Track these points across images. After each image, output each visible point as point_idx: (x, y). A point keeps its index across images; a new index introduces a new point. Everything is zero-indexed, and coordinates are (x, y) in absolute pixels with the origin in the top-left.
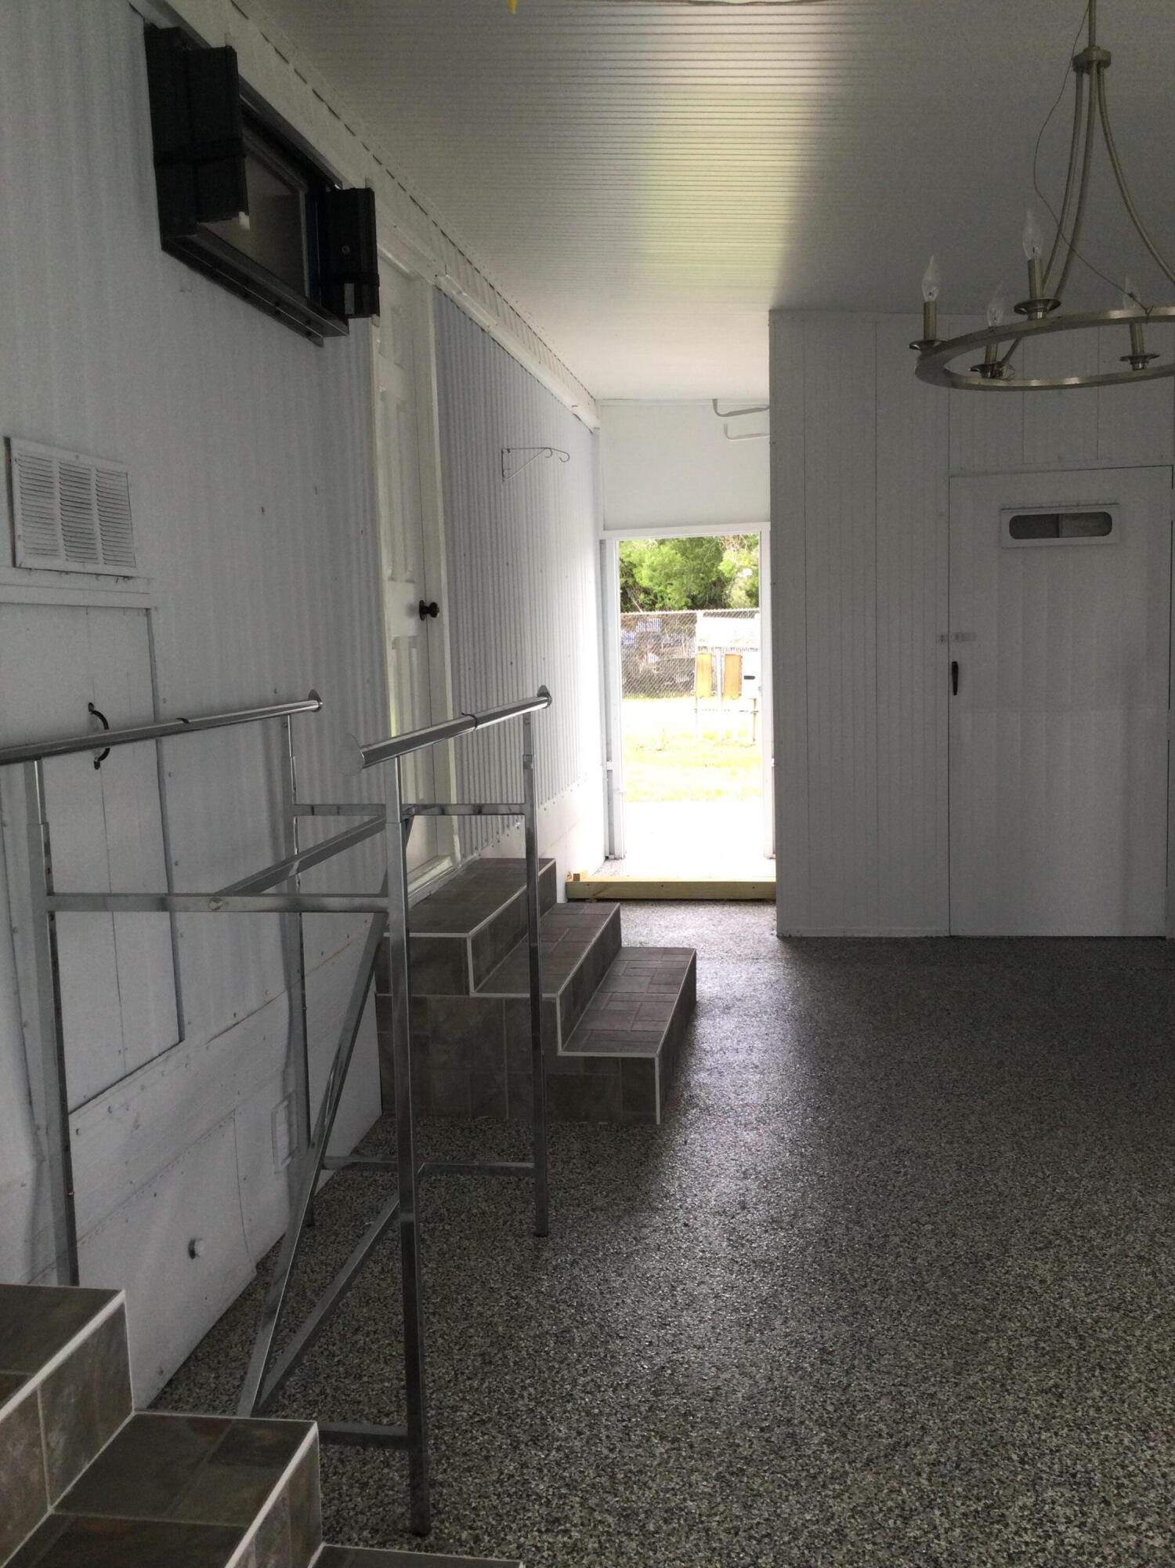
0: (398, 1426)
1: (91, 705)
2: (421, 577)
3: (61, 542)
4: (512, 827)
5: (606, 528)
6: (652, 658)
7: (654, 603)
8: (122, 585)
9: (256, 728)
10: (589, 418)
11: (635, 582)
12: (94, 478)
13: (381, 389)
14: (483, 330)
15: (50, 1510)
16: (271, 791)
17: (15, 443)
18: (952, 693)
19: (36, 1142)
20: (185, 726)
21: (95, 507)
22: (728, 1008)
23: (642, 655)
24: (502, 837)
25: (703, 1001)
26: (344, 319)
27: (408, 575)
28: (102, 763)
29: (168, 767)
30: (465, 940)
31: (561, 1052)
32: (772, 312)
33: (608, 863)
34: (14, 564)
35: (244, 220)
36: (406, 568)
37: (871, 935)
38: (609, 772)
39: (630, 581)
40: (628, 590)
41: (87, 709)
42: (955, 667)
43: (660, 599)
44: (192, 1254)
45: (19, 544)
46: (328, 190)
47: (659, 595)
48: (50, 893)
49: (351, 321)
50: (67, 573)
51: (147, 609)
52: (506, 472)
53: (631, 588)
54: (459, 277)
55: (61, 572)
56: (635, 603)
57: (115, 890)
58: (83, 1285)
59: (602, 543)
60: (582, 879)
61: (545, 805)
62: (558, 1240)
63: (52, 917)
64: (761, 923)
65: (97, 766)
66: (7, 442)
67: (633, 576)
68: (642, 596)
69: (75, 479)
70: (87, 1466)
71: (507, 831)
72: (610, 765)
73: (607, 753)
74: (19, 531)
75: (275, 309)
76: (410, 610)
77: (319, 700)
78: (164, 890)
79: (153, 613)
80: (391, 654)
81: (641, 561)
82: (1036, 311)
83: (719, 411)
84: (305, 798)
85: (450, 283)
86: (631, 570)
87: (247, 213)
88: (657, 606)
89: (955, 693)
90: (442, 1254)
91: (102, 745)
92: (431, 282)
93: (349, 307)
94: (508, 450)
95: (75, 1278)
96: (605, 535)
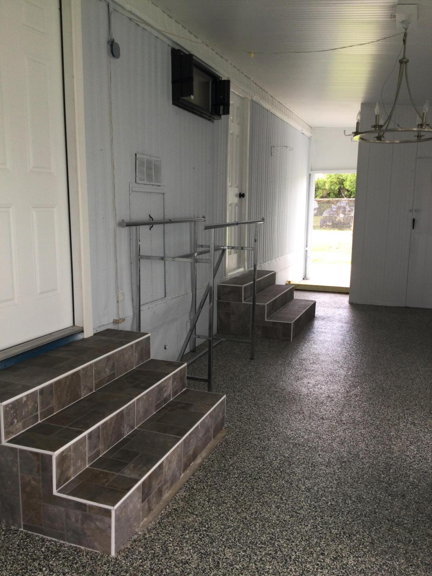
0: (206, 377)
1: (150, 215)
2: (241, 185)
3: (146, 177)
4: (266, 263)
5: (312, 170)
6: (342, 216)
7: (351, 195)
8: (158, 187)
9: (188, 224)
10: (308, 134)
11: (344, 187)
12: (153, 162)
13: (231, 132)
14: (267, 110)
15: (135, 368)
16: (191, 240)
17: (137, 155)
18: (412, 229)
19: (133, 310)
20: (170, 222)
21: (153, 169)
22: (324, 319)
23: (338, 214)
24: (262, 265)
25: (317, 317)
26: (220, 115)
27: (236, 185)
28: (151, 229)
29: (166, 232)
30: (242, 287)
31: (266, 320)
32: (362, 104)
33: (304, 280)
34: (136, 182)
35: (192, 97)
36: (236, 183)
37: (379, 305)
38: (306, 251)
39: (342, 186)
40: (341, 190)
41: (149, 216)
42: (414, 220)
43: (353, 194)
44: (165, 348)
45: (137, 178)
46: (218, 80)
47: (353, 192)
48: (139, 255)
49: (222, 116)
50: (146, 184)
51: (164, 193)
52: (272, 154)
53: (342, 189)
54: (260, 96)
55: (145, 184)
56: (343, 195)
57: (152, 255)
58: (141, 332)
59: (310, 175)
60: (291, 283)
61: (279, 258)
62: (256, 361)
63: (139, 261)
64: (345, 300)
65: (150, 229)
66: (136, 155)
67: (343, 185)
68: (346, 192)
69: (149, 162)
70: (141, 364)
71: (264, 263)
72: (307, 249)
73: (306, 245)
74: (137, 174)
75: (201, 115)
76: (236, 195)
77: (205, 218)
78: (163, 256)
79: (165, 194)
80: (228, 208)
81: (347, 178)
82: (377, 128)
83: (346, 134)
84: (200, 243)
85: (256, 98)
86: (343, 182)
87: (193, 95)
88: (352, 196)
89: (413, 229)
90: (226, 360)
91: (151, 224)
92: (250, 98)
93: (221, 112)
94: (274, 147)
95: (140, 330)
96: (311, 172)
